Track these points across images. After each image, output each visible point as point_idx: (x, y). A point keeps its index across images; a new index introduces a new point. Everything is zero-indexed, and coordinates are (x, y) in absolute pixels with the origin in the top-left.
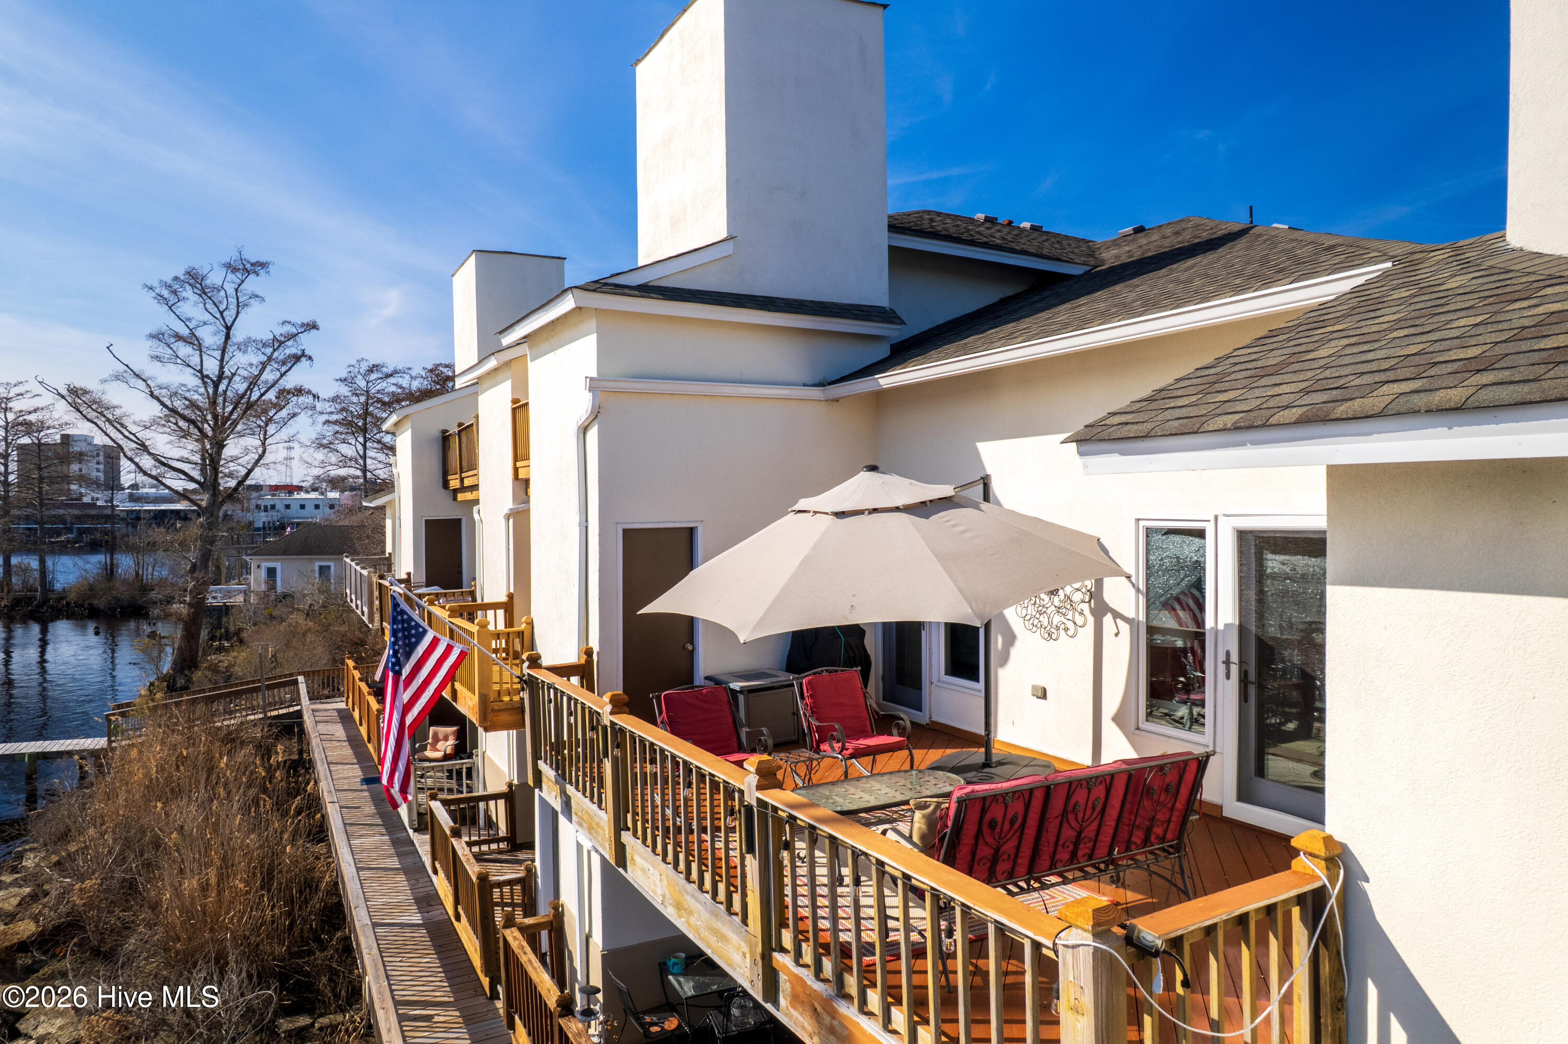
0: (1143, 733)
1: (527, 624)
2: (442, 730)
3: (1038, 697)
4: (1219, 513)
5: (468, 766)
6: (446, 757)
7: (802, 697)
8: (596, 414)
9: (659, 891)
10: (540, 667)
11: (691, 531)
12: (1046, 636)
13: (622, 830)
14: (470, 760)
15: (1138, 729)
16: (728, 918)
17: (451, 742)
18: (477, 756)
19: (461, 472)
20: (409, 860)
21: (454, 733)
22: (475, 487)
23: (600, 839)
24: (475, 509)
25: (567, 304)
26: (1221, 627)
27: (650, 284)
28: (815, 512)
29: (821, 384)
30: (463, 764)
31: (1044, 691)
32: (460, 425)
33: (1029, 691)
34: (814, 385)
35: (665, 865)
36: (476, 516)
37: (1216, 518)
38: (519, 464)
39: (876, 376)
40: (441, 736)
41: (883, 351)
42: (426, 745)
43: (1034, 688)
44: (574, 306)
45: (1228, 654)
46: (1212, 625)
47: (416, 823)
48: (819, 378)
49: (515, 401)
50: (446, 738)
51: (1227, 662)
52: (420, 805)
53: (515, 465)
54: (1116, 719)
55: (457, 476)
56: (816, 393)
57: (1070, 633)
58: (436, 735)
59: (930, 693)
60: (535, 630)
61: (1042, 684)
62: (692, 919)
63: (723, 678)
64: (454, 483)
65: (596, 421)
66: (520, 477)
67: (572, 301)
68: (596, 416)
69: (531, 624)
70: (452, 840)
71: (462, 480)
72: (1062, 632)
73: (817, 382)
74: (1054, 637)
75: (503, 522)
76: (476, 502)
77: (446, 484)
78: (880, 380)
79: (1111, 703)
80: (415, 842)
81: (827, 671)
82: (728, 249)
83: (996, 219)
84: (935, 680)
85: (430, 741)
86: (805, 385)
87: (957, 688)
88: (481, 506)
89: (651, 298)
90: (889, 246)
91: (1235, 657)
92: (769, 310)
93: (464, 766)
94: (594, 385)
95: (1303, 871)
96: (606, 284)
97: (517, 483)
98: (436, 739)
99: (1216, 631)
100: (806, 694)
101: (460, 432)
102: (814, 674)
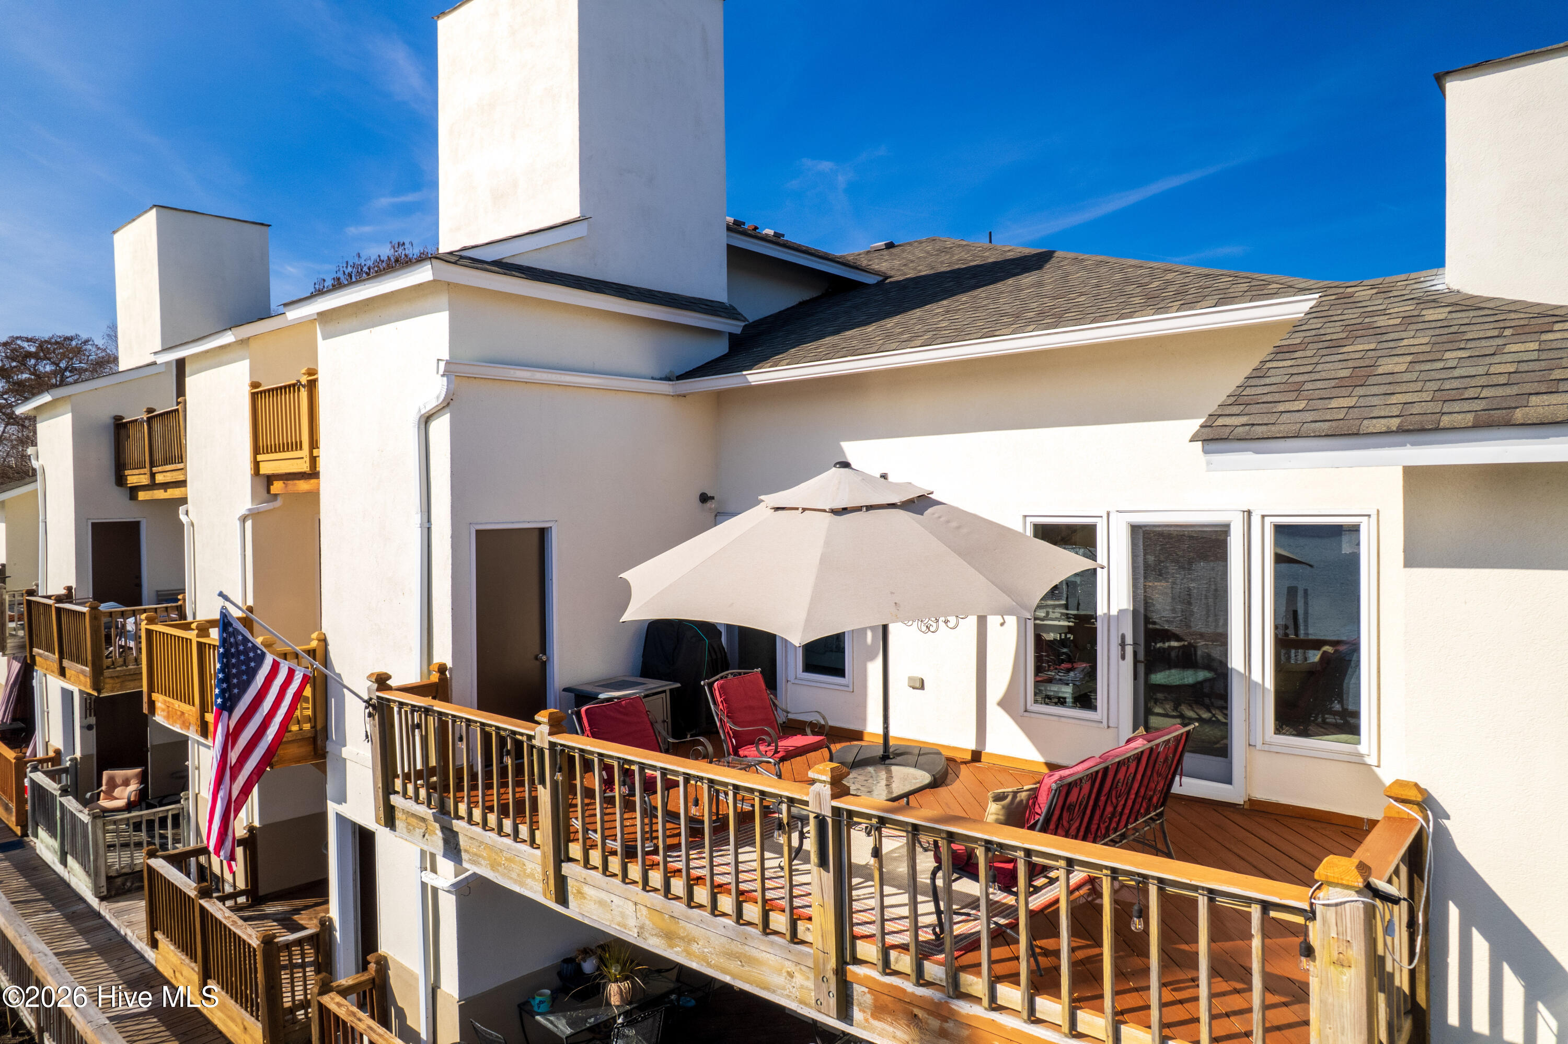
0: (1033, 715)
1: (319, 640)
2: (120, 774)
3: (914, 688)
4: (1112, 510)
5: (175, 812)
6: (130, 807)
7: (715, 703)
8: (447, 404)
9: (632, 922)
10: (389, 688)
11: (543, 534)
12: (924, 628)
13: (563, 861)
14: (178, 806)
15: (1026, 711)
16: (764, 938)
17: (133, 787)
18: (187, 799)
19: (152, 465)
20: (101, 937)
21: (137, 775)
22: (182, 483)
23: (514, 875)
24: (182, 509)
25: (424, 274)
26: (1114, 612)
27: (504, 261)
28: (804, 510)
29: (668, 379)
30: (168, 811)
31: (922, 681)
32: (150, 410)
33: (906, 682)
34: (661, 379)
35: (645, 893)
36: (183, 517)
37: (1108, 514)
38: (259, 458)
39: (744, 373)
40: (118, 781)
41: (721, 348)
42: (99, 794)
43: (910, 679)
44: (431, 278)
45: (1123, 637)
46: (1106, 611)
47: (104, 890)
48: (666, 372)
49: (255, 385)
50: (126, 783)
51: (1123, 645)
52: (110, 867)
53: (255, 458)
54: (1003, 704)
55: (147, 470)
56: (665, 387)
57: (951, 624)
58: (111, 780)
59: (786, 690)
60: (330, 648)
61: (919, 674)
62: (695, 947)
63: (589, 689)
64: (135, 478)
65: (447, 410)
66: (262, 472)
67: (430, 272)
68: (448, 404)
69: (324, 641)
70: (202, 902)
71: (153, 475)
72: (941, 624)
73: (663, 376)
74: (932, 629)
75: (238, 524)
76: (184, 501)
77: (120, 480)
78: (748, 376)
79: (997, 686)
80: (102, 912)
81: (732, 674)
82: (581, 230)
83: (744, 223)
84: (791, 677)
85: (104, 788)
86: (653, 378)
87: (818, 685)
88: (190, 506)
89: (514, 276)
90: (728, 245)
91: (1129, 640)
92: (628, 299)
93: (170, 813)
94: (452, 370)
95: (1397, 816)
96: (461, 257)
97: (258, 479)
98: (113, 785)
99: (1108, 617)
100: (719, 700)
101: (149, 419)
102: (722, 678)
